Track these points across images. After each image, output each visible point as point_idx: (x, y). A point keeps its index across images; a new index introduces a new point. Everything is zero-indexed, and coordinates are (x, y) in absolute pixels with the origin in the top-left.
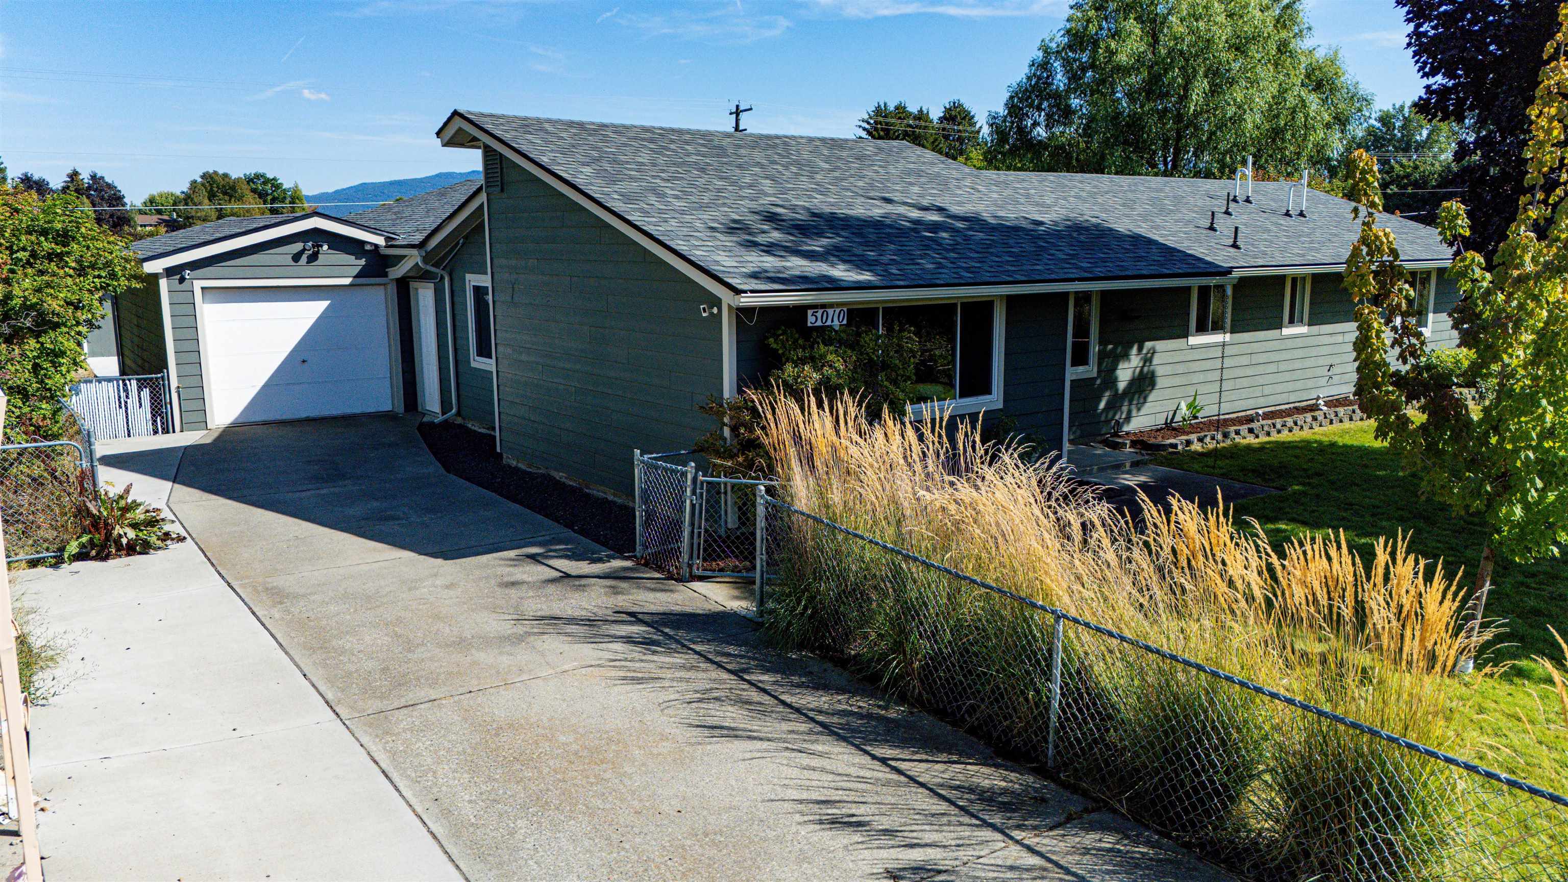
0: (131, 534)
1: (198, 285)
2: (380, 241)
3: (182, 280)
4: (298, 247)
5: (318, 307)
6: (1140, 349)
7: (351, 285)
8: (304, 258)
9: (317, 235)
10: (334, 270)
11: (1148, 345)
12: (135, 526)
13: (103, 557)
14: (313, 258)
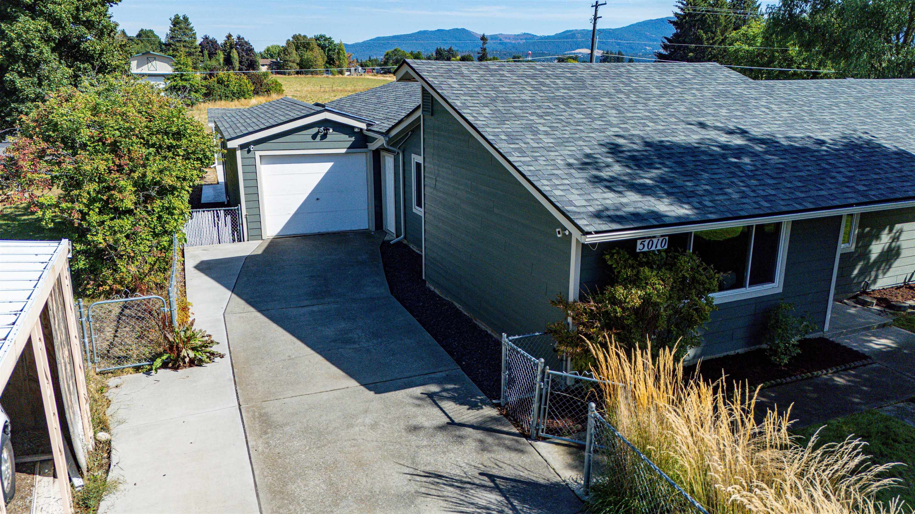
0: (192, 354)
1: (258, 154)
2: (363, 126)
3: (249, 151)
4: (315, 130)
5: (327, 166)
6: (891, 231)
7: (346, 153)
8: (319, 137)
9: (326, 123)
10: (336, 144)
11: (898, 226)
12: (193, 349)
13: (176, 368)
14: (324, 137)
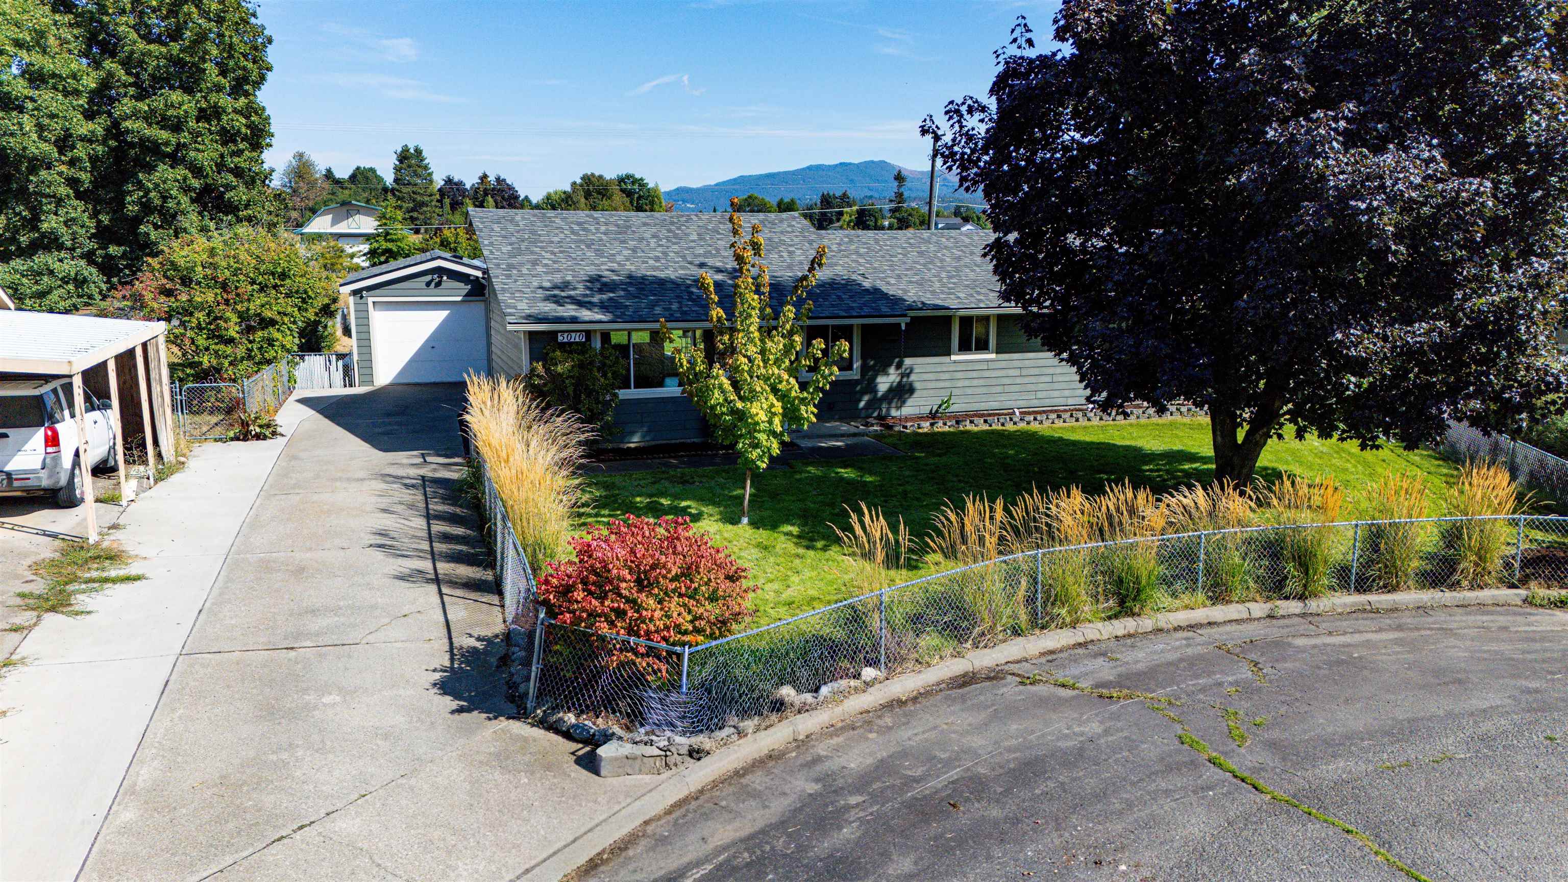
0: (258, 430)
1: (370, 300)
2: (479, 274)
3: (362, 297)
4: (428, 278)
5: (443, 314)
7: (462, 301)
8: (433, 284)
9: (440, 271)
10: (452, 292)
12: (260, 426)
14: (438, 284)
